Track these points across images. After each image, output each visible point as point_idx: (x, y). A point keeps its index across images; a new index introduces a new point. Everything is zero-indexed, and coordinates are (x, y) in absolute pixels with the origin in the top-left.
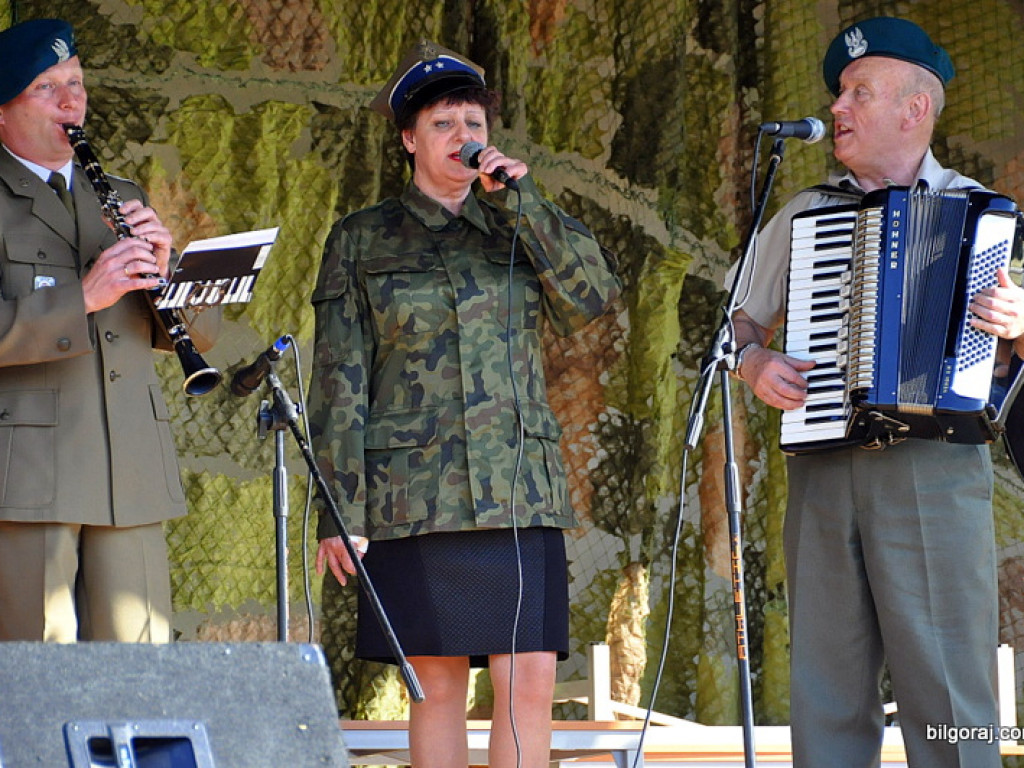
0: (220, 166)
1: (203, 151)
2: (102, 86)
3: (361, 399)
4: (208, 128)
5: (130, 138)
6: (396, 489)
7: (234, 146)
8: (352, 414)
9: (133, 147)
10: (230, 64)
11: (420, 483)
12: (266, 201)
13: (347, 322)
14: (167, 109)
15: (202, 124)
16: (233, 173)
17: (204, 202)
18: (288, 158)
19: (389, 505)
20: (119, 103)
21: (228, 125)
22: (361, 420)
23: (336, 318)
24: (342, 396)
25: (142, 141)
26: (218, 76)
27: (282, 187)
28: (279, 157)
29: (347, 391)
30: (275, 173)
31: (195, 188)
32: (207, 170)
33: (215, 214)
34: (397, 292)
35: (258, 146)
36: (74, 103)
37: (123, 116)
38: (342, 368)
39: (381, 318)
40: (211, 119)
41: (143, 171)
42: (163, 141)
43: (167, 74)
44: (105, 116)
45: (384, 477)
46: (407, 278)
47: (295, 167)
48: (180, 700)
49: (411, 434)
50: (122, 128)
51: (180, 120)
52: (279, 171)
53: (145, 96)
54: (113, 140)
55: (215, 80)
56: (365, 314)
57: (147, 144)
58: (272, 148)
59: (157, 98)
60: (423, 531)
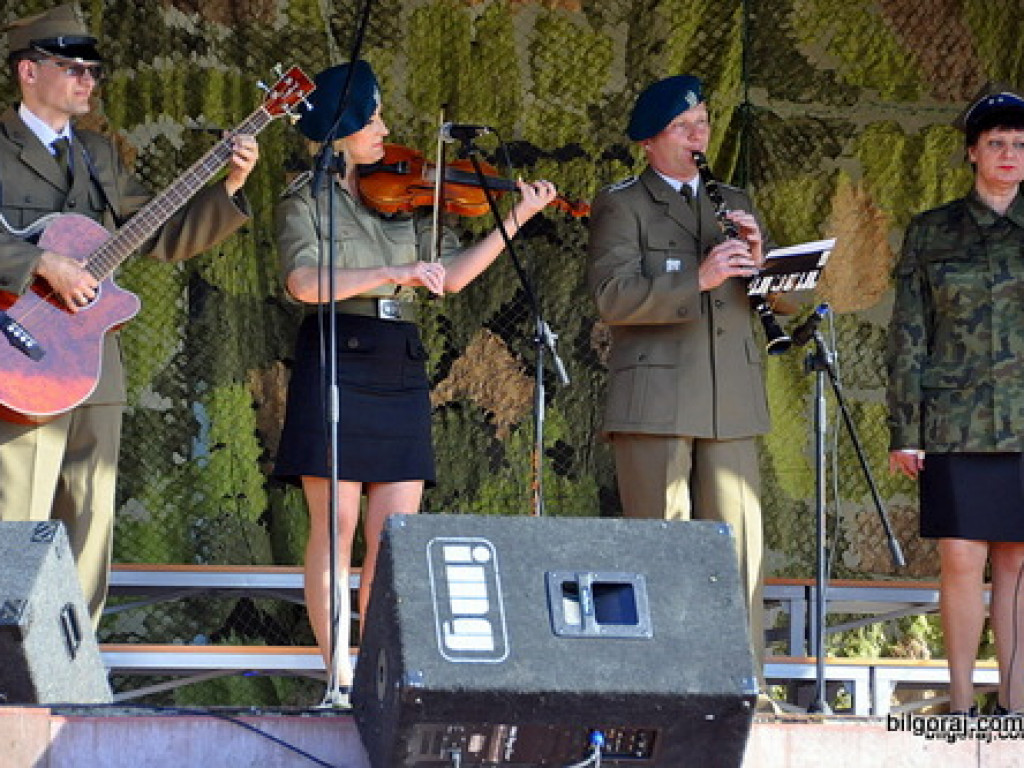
0: (893, 174)
1: (880, 163)
2: (807, 116)
3: (920, 349)
4: (885, 146)
5: (825, 154)
6: (940, 418)
7: (904, 158)
8: (910, 361)
9: (826, 160)
10: (905, 98)
11: (958, 415)
12: (926, 200)
13: (913, 292)
14: (854, 133)
15: (880, 142)
16: (902, 178)
17: (878, 201)
18: (946, 167)
19: (935, 429)
20: (819, 129)
21: (900, 144)
22: (918, 366)
23: (906, 290)
24: (905, 347)
25: (834, 157)
26: (895, 107)
27: (939, 188)
28: (938, 166)
29: (909, 345)
30: (935, 179)
31: (872, 191)
32: (882, 176)
33: (886, 210)
34: (948, 275)
35: (922, 160)
36: (699, 136)
37: (821, 138)
38: (907, 327)
39: (936, 293)
40: (887, 140)
41: (833, 179)
42: (850, 156)
43: (856, 106)
44: (808, 137)
45: (934, 408)
46: (956, 265)
47: (950, 174)
48: (627, 558)
49: (954, 379)
50: (819, 146)
51: (864, 140)
52: (937, 176)
53: (837, 124)
54: (813, 156)
55: (892, 110)
56: (926, 289)
57: (838, 158)
58: (933, 160)
59: (846, 125)
60: (957, 450)
